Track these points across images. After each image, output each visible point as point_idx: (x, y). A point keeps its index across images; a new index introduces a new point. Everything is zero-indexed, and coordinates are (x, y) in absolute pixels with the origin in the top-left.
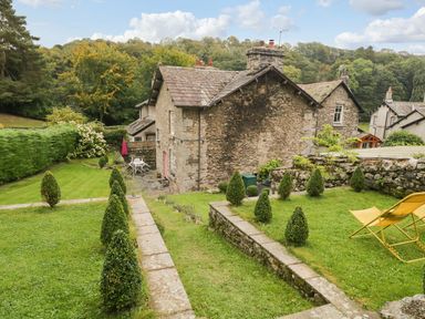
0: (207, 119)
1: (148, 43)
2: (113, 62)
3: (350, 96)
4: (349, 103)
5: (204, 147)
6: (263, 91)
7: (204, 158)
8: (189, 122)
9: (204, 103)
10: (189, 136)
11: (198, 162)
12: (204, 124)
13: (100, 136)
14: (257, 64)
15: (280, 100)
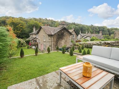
0: (53, 37)
1: (25, 18)
2: (20, 23)
3: (75, 32)
4: (75, 34)
5: (52, 43)
6: (63, 32)
7: (52, 45)
8: (50, 38)
9: (52, 34)
10: (50, 41)
11: (51, 46)
12: (52, 38)
13: (24, 41)
14: (62, 26)
15: (66, 33)
